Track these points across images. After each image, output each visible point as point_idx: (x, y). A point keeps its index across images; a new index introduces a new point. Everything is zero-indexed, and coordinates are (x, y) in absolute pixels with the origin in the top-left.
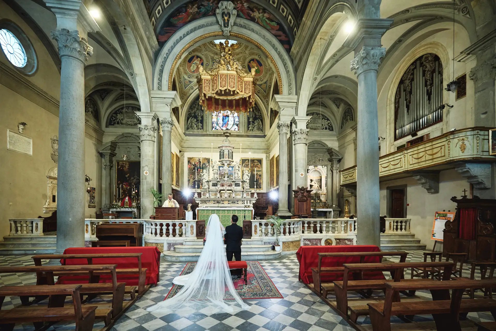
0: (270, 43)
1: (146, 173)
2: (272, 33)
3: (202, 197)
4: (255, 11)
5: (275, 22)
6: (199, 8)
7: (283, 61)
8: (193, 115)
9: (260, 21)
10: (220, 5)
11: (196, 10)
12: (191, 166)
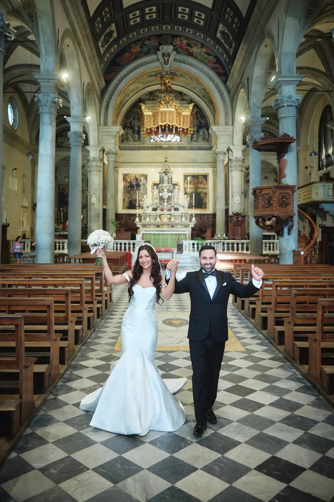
0: (208, 76)
1: (94, 200)
2: (209, 66)
3: (143, 221)
4: (193, 47)
5: (212, 55)
6: (141, 47)
7: (220, 91)
8: (129, 125)
9: (198, 56)
10: (161, 48)
11: (139, 49)
12: (126, 183)
